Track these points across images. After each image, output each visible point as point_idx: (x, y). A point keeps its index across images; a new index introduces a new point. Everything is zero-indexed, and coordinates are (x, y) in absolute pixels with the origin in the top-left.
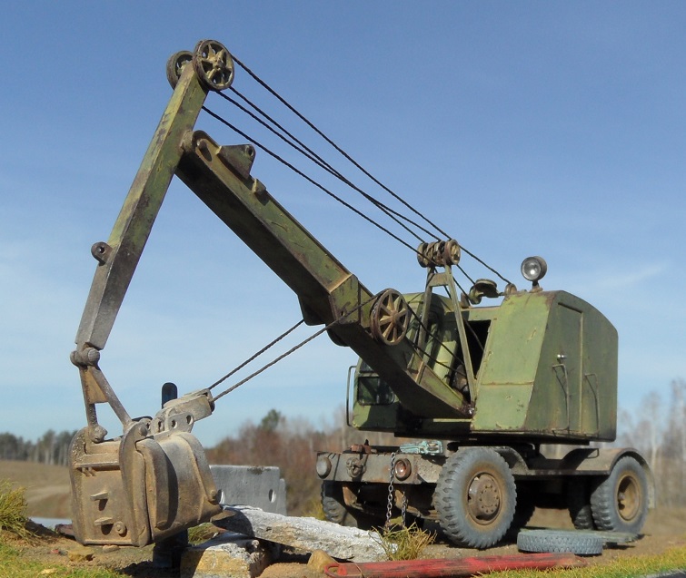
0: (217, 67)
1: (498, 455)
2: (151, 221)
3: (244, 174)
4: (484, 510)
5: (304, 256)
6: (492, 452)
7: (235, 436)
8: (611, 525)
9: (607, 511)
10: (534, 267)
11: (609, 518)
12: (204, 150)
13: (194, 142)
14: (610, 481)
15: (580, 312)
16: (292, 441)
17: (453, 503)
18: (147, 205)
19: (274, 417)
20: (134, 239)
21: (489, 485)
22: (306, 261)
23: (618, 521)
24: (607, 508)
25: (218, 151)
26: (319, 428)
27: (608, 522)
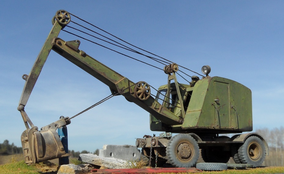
0: (63, 18)
1: (190, 136)
2: (42, 67)
3: (76, 49)
4: (184, 156)
5: (104, 73)
6: (188, 136)
8: (246, 161)
9: (244, 156)
10: (206, 69)
11: (245, 159)
12: (60, 44)
13: (55, 41)
14: (244, 145)
15: (228, 84)
17: (170, 153)
18: (40, 62)
20: (36, 73)
21: (186, 147)
22: (105, 74)
23: (249, 160)
25: (65, 43)
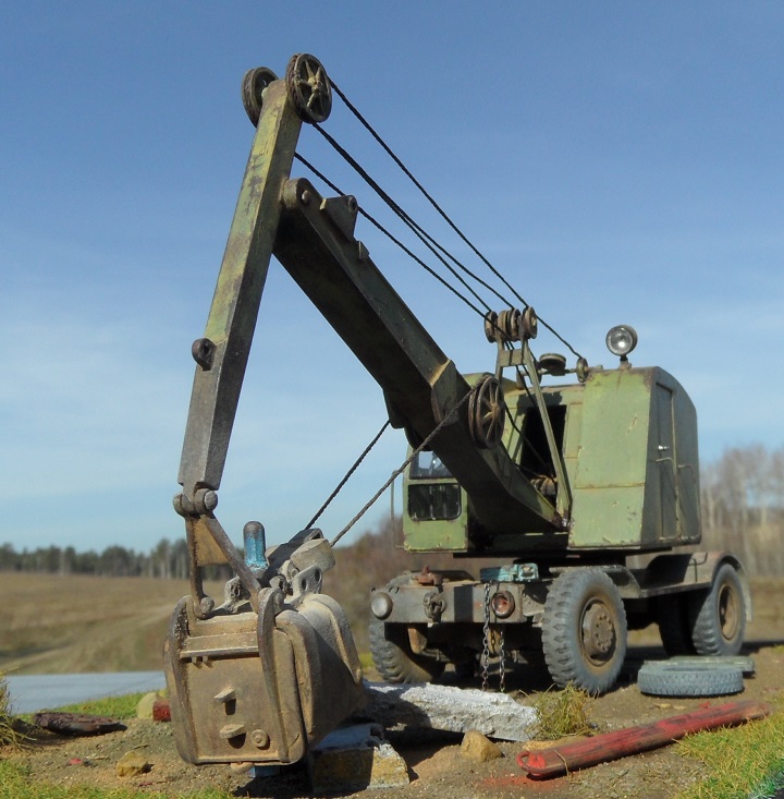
0: (317, 91)
1: (606, 576)
2: (257, 306)
3: (348, 236)
4: (600, 647)
5: (405, 340)
8: (715, 647)
10: (622, 338)
13: (299, 195)
14: (712, 596)
15: (671, 392)
17: (567, 642)
18: (252, 284)
20: (242, 333)
21: (603, 616)
23: (722, 642)
24: (710, 628)
25: (323, 206)
27: (712, 644)
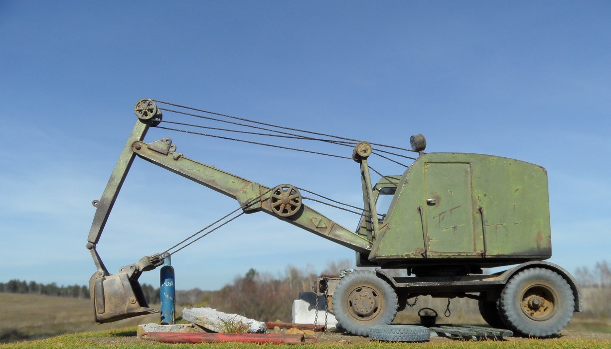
5: (214, 181)
7: (232, 283)
13: (133, 147)
15: (468, 163)
16: (263, 285)
19: (252, 272)
20: (107, 196)
25: (147, 147)
26: (277, 278)
